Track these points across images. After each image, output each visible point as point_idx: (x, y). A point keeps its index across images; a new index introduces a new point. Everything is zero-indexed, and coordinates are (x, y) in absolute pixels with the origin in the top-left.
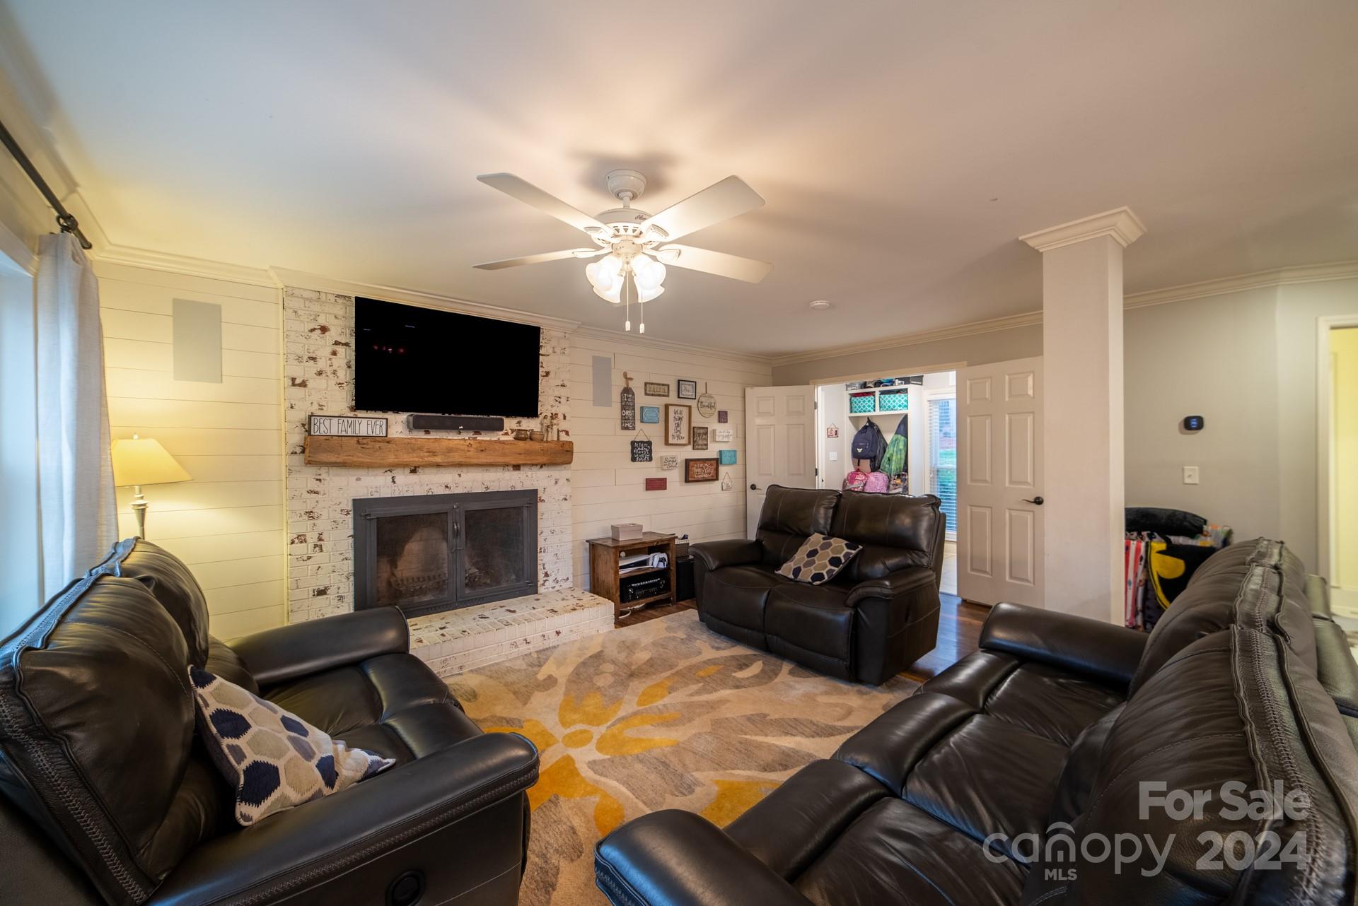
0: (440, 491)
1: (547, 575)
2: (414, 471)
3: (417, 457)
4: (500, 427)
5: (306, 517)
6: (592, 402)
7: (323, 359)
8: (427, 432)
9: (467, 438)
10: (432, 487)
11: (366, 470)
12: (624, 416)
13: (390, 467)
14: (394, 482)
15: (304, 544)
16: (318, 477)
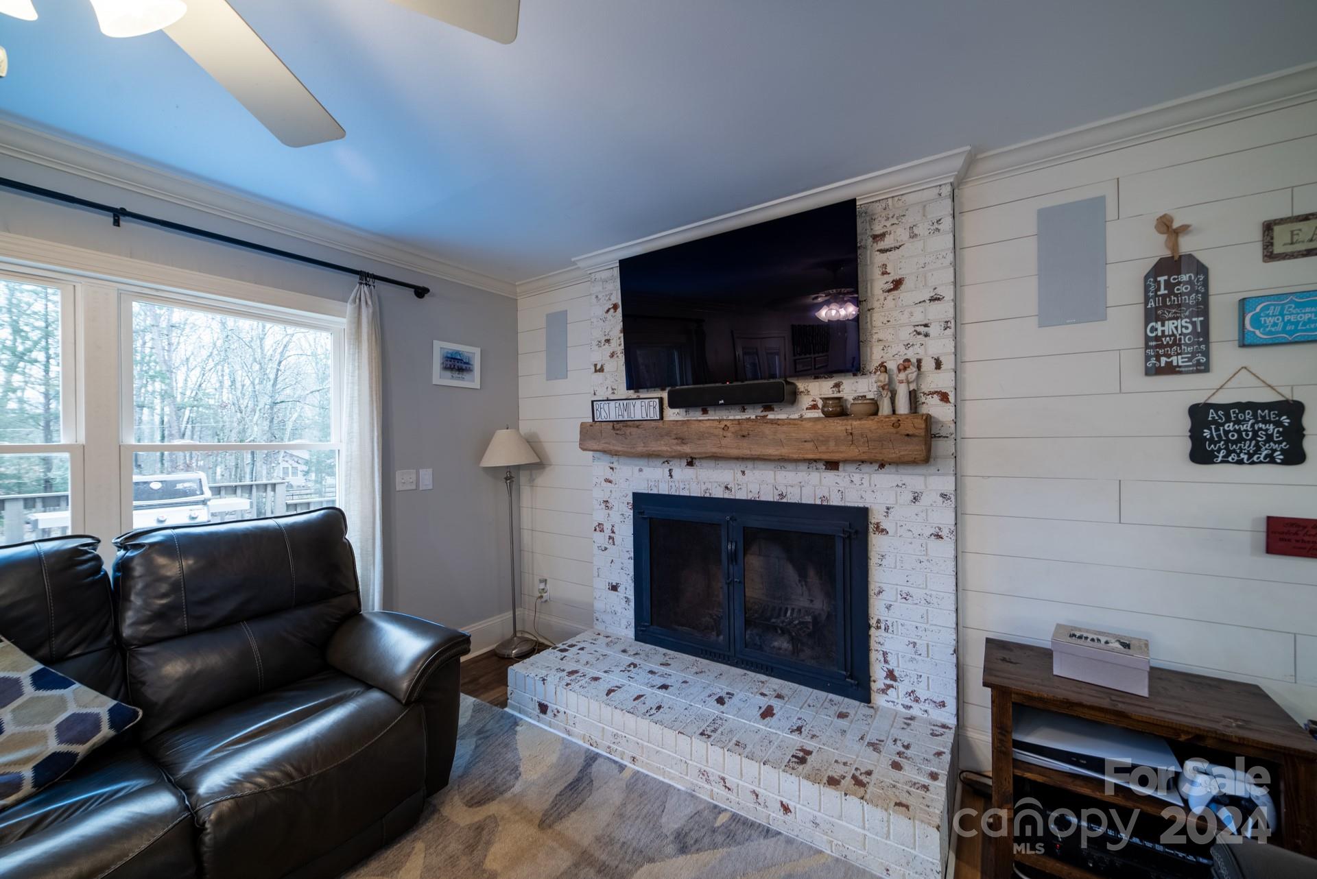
0: (718, 493)
1: (891, 675)
2: (690, 464)
3: (666, 445)
4: (792, 398)
5: (603, 506)
6: (1035, 320)
7: (615, 339)
8: (705, 412)
9: (753, 417)
10: (710, 487)
11: (646, 460)
12: (1157, 338)
13: (667, 458)
14: (671, 475)
15: (602, 533)
16: (612, 465)
